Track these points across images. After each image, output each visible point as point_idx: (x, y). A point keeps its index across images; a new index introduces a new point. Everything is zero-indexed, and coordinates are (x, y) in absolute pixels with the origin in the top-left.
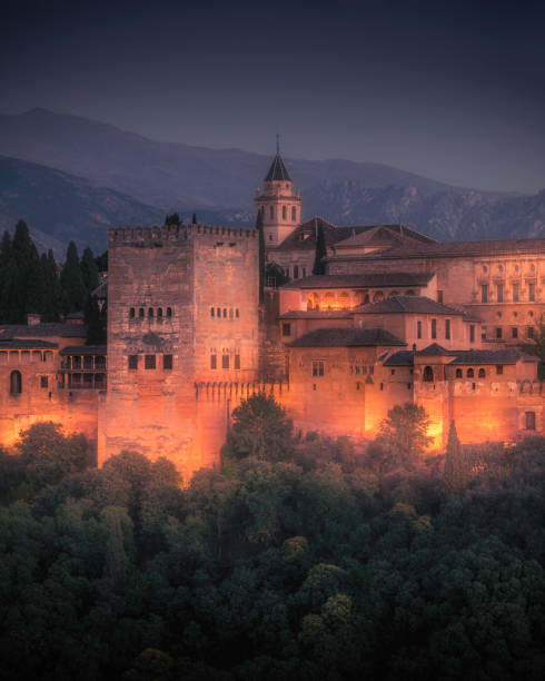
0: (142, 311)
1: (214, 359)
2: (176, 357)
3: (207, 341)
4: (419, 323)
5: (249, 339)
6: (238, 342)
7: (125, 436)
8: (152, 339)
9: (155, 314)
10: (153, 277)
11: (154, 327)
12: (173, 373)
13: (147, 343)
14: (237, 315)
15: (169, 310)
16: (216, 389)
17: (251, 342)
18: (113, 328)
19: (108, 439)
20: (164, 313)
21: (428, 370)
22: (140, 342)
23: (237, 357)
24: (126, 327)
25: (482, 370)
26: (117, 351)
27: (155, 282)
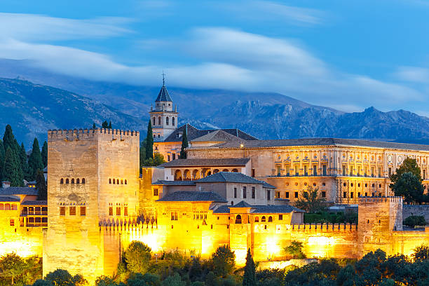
0: (67, 180)
1: (111, 209)
2: (87, 208)
3: (107, 199)
4: (235, 189)
5: (133, 197)
6: (126, 199)
7: (59, 255)
8: (74, 197)
9: (75, 182)
10: (74, 159)
11: (75, 190)
12: (86, 217)
13: (71, 200)
14: (126, 183)
15: (84, 180)
16: (112, 228)
17: (134, 199)
18: (50, 191)
19: (49, 257)
20: (81, 182)
21: (239, 217)
22: (66, 199)
23: (126, 209)
24: (58, 190)
25: (271, 217)
26: (53, 204)
27: (75, 162)
